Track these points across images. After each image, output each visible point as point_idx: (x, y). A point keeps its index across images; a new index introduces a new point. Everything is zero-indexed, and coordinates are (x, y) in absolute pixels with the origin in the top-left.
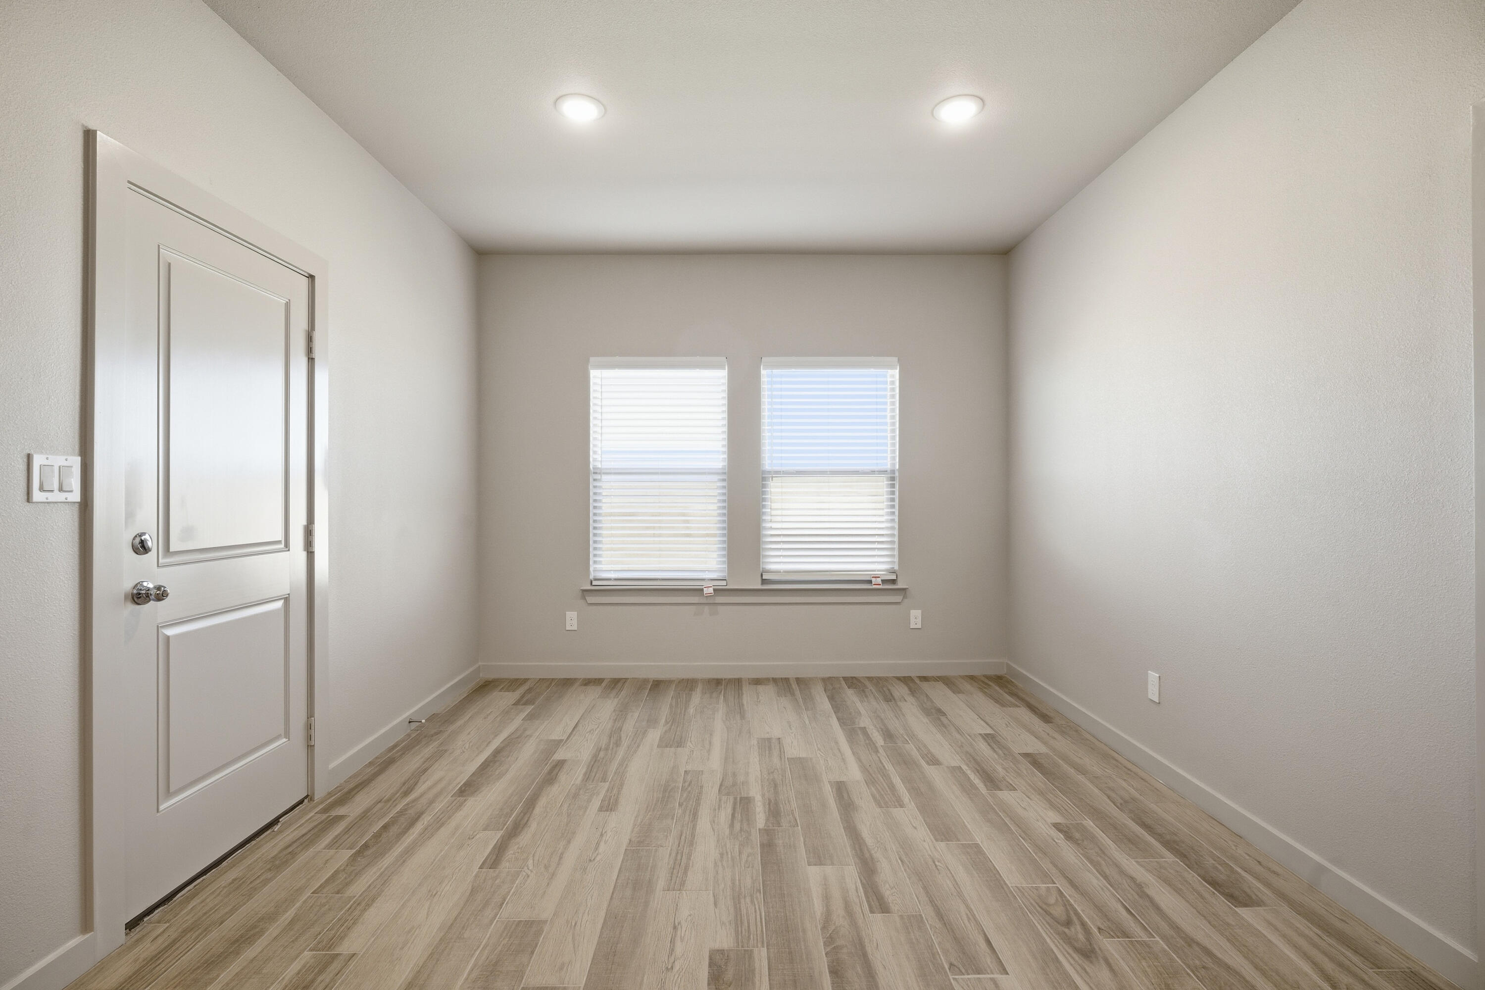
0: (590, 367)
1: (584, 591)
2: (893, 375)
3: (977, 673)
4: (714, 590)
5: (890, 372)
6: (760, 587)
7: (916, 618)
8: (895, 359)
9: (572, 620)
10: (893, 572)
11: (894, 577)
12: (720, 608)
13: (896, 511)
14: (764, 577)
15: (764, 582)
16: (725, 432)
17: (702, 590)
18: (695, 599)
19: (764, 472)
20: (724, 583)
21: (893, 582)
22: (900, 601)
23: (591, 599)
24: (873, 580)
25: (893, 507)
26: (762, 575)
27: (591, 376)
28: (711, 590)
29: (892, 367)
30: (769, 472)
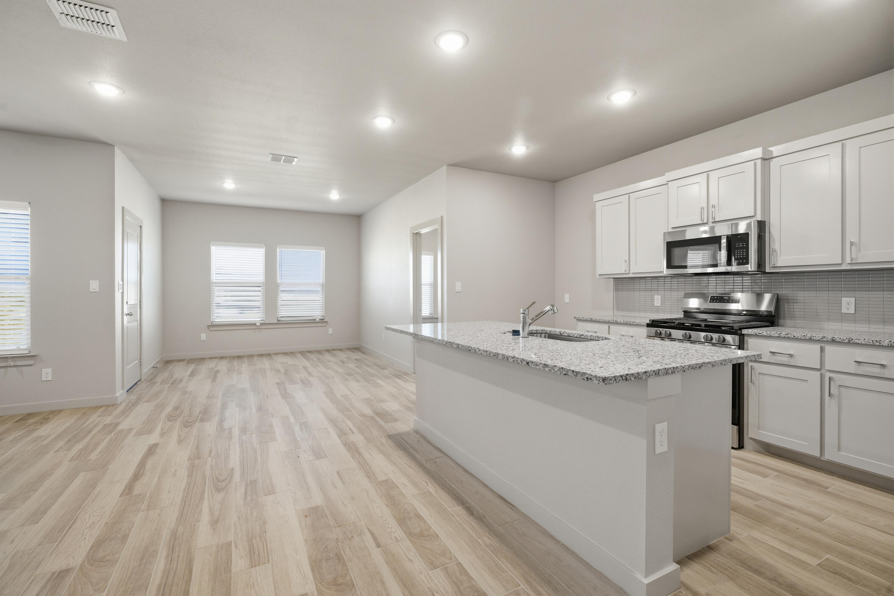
0: (211, 245)
1: (208, 326)
2: (322, 253)
3: (349, 347)
4: (260, 324)
5: (322, 252)
6: (277, 322)
7: (330, 331)
8: (324, 248)
9: (203, 337)
10: (323, 316)
11: (324, 318)
12: (262, 330)
13: (324, 296)
14: (278, 319)
15: (278, 321)
16: (264, 272)
17: (256, 324)
18: (253, 327)
19: (278, 284)
20: (264, 321)
21: (323, 319)
22: (325, 325)
23: (211, 329)
24: (316, 319)
25: (323, 295)
26: (277, 319)
27: (211, 248)
28: (259, 324)
29: (323, 250)
30: (280, 284)
